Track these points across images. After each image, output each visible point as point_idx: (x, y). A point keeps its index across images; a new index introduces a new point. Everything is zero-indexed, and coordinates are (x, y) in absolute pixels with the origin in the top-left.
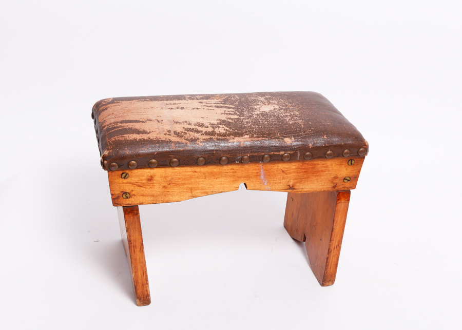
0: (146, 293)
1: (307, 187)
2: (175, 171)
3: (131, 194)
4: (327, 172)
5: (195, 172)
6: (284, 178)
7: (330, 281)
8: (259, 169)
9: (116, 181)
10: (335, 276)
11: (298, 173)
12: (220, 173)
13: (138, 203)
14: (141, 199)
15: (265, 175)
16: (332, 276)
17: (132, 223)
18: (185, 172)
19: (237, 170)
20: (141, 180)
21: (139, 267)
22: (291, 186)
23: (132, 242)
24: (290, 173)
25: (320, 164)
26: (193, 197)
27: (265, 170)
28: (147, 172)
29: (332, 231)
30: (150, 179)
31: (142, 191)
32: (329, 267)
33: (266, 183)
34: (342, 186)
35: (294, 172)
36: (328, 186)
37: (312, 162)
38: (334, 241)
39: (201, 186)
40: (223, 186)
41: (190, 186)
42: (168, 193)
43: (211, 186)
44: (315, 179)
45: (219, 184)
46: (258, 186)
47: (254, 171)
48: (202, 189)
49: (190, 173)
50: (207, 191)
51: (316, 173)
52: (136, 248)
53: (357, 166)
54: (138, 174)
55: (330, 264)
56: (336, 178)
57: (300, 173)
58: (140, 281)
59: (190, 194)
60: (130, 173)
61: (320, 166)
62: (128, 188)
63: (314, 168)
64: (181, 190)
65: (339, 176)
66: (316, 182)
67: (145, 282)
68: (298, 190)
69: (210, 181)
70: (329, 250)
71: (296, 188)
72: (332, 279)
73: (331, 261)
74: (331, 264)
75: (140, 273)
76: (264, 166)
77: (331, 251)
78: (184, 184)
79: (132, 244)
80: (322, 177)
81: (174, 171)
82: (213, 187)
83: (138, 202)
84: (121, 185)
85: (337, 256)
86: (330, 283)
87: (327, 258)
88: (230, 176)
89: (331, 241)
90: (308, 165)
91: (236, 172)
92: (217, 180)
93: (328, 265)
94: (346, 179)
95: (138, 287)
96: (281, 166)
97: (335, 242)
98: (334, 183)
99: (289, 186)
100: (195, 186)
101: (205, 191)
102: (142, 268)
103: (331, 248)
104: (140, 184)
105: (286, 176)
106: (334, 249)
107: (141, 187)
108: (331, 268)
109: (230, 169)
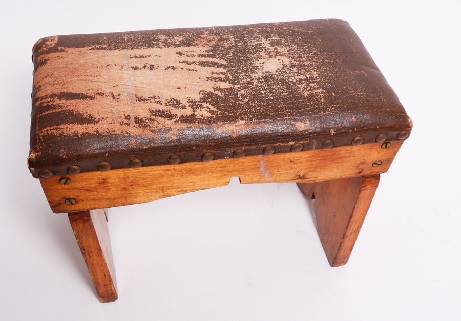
0: (110, 292)
1: (323, 175)
2: (138, 170)
3: (77, 199)
4: (352, 158)
5: (168, 170)
6: (292, 168)
8: (257, 161)
9: (53, 187)
10: (348, 258)
11: (311, 161)
12: (202, 169)
14: (93, 204)
15: (266, 167)
17: (83, 230)
18: (153, 171)
19: (227, 164)
20: (89, 184)
21: (98, 270)
22: (301, 176)
23: (85, 248)
24: (301, 162)
25: (343, 150)
26: (166, 196)
27: (266, 161)
28: (98, 175)
29: (351, 217)
30: (104, 181)
31: (93, 195)
32: (343, 250)
33: (267, 175)
34: (370, 171)
35: (307, 161)
36: (351, 172)
37: (333, 149)
38: (352, 228)
39: (176, 184)
40: (207, 182)
41: (161, 186)
42: (130, 195)
43: (191, 184)
44: (334, 166)
45: (201, 181)
46: (257, 179)
47: (251, 164)
48: (178, 188)
49: (160, 172)
50: (185, 189)
51: (337, 160)
52: (92, 253)
53: (393, 148)
54: (85, 178)
56: (363, 163)
57: (314, 161)
59: (161, 194)
60: (72, 178)
61: (343, 152)
62: (71, 194)
63: (334, 155)
64: (148, 191)
65: (367, 161)
66: (335, 169)
67: (108, 282)
68: (311, 179)
69: (189, 178)
70: (344, 236)
71: (308, 177)
72: (344, 260)
73: (345, 246)
74: (345, 248)
75: (100, 276)
76: (266, 157)
77: (347, 236)
78: (152, 184)
79: (86, 250)
80: (345, 164)
81: (136, 171)
82: (194, 185)
83: (89, 207)
84: (60, 191)
85: (353, 240)
86: (342, 263)
87: (341, 243)
88: (217, 172)
89: (347, 227)
90: (327, 152)
91: (225, 166)
92: (199, 176)
93: (342, 249)
94: (377, 164)
95: (99, 287)
96: (289, 156)
98: (359, 169)
99: (299, 176)
100: (167, 185)
101: (181, 189)
102: (103, 270)
103: (347, 233)
104: (88, 188)
105: (295, 165)
106: (351, 234)
107: (91, 191)
108: (344, 251)
109: (217, 163)
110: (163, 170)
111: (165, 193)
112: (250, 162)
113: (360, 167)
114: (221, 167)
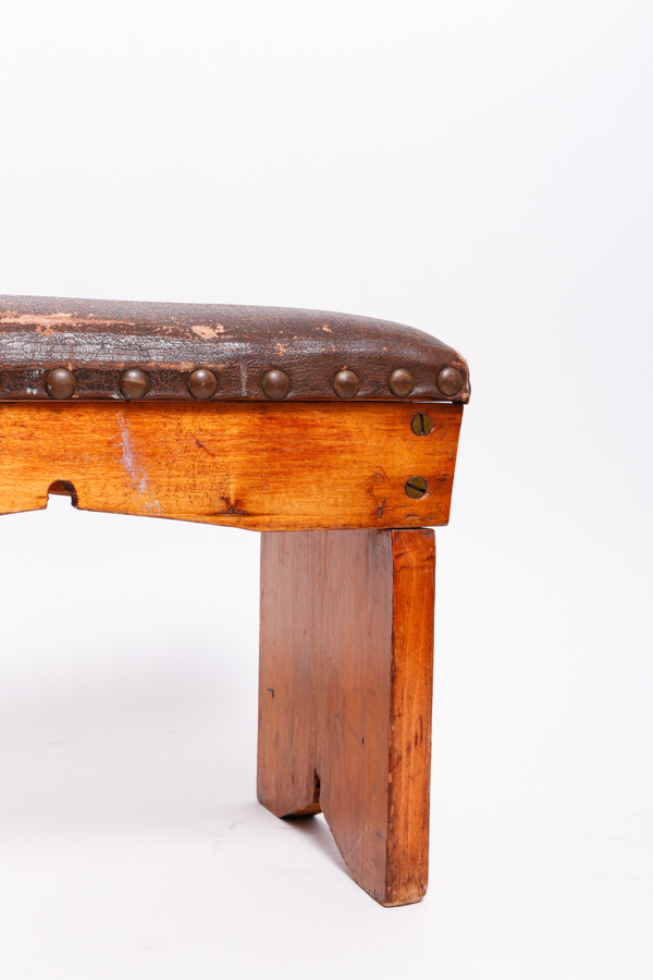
1: (287, 508)
4: (348, 457)
6: (203, 471)
7: (410, 880)
8: (114, 431)
10: (425, 863)
11: (251, 452)
15: (136, 456)
16: (414, 860)
19: (37, 428)
22: (232, 502)
24: (223, 452)
25: (324, 425)
27: (135, 434)
29: (393, 679)
32: (401, 824)
33: (143, 486)
34: (404, 511)
35: (238, 448)
36: (358, 508)
37: (295, 415)
38: (405, 719)
44: (310, 479)
46: (117, 497)
47: (97, 437)
51: (316, 458)
53: (442, 438)
55: (401, 811)
56: (378, 478)
57: (255, 451)
61: (322, 431)
63: (303, 436)
65: (389, 473)
66: (315, 488)
68: (260, 518)
70: (390, 755)
71: (250, 508)
72: (417, 875)
73: (403, 801)
74: (406, 812)
76: (132, 419)
77: (400, 758)
80: (335, 473)
85: (420, 779)
86: (413, 890)
87: (390, 788)
88: (13, 453)
89: (392, 717)
90: (282, 426)
91: (31, 436)
93: (396, 815)
94: (415, 487)
96: (190, 423)
97: (409, 724)
98: (376, 499)
99: (227, 500)
103: (396, 745)
105: (209, 460)
106: (409, 749)
108: (406, 828)
109: (9, 421)
112: (94, 431)
113: (375, 493)
114: (22, 439)
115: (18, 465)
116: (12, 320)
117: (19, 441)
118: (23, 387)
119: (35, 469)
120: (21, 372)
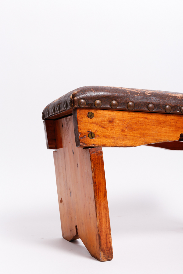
0: (109, 245)
2: (131, 115)
3: (96, 134)
5: (147, 118)
9: (83, 119)
12: (164, 122)
13: (101, 144)
14: (104, 141)
17: (97, 164)
18: (139, 117)
19: (178, 121)
20: (104, 121)
21: (103, 214)
23: (97, 184)
26: (146, 143)
28: (108, 114)
30: (111, 121)
31: (105, 132)
39: (151, 132)
40: (167, 134)
41: (143, 131)
42: (126, 136)
43: (159, 134)
45: (165, 133)
48: (152, 136)
49: (142, 119)
50: (156, 138)
52: (100, 192)
54: (102, 115)
58: (104, 230)
59: (142, 139)
60: (95, 113)
62: (94, 128)
64: (136, 135)
67: (108, 231)
69: (158, 128)
75: (103, 221)
78: (138, 129)
79: (97, 186)
81: (129, 115)
82: (160, 135)
84: (87, 124)
88: (172, 126)
92: (163, 128)
95: (102, 237)
100: (146, 132)
102: (106, 214)
104: (103, 124)
107: (104, 128)
109: (172, 119)
110: (144, 118)
111: (146, 139)
114: (175, 123)
115: (174, 129)
116: (171, 95)
117: (174, 123)
118: (176, 110)
119: (177, 130)
120: (176, 107)
